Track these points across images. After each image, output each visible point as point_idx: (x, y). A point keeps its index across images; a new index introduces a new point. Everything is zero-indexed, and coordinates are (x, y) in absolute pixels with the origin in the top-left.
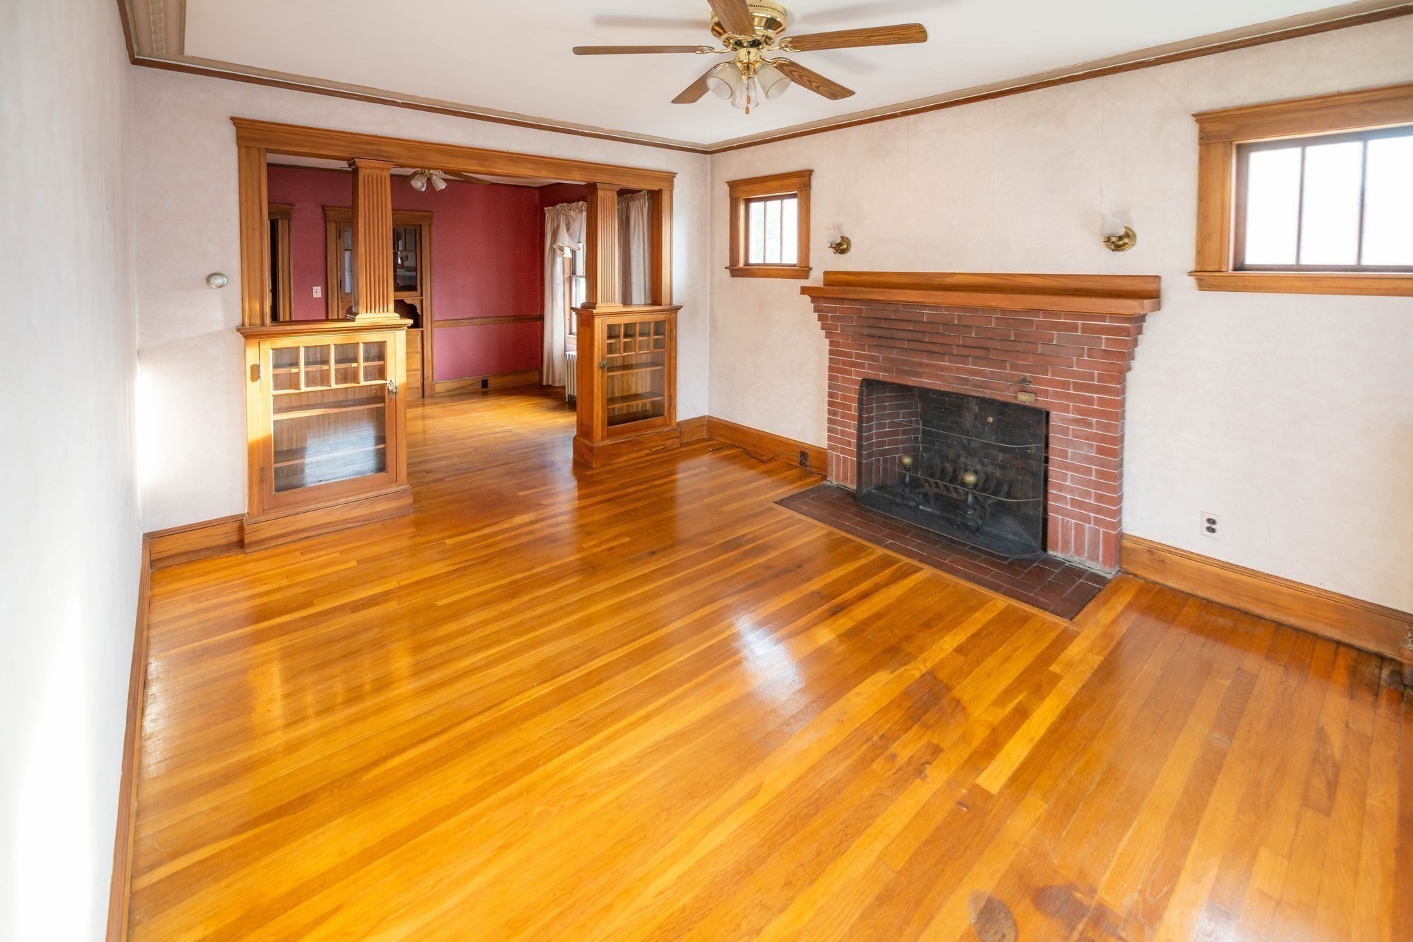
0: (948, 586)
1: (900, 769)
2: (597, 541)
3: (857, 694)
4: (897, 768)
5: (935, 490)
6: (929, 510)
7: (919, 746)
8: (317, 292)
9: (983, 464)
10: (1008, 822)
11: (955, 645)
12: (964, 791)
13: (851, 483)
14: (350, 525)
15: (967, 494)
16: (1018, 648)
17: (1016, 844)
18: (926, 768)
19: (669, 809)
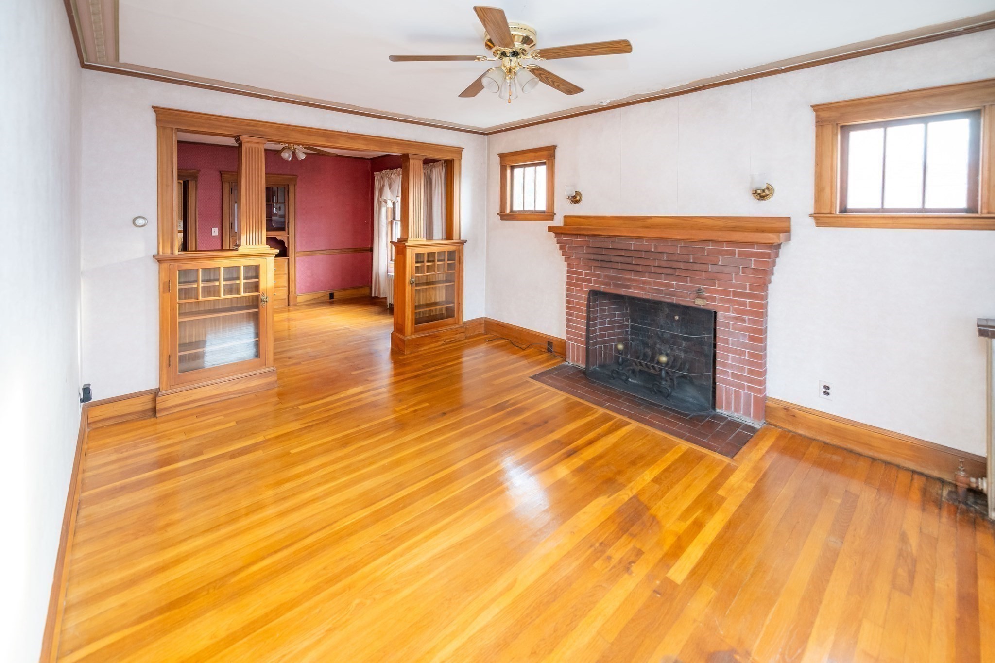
0: (648, 435)
1: (614, 567)
2: (405, 406)
3: (584, 513)
4: (611, 566)
5: (640, 367)
6: (635, 382)
7: (627, 550)
8: (215, 232)
9: (672, 350)
10: (689, 604)
11: (652, 477)
12: (658, 582)
13: (582, 364)
14: (232, 396)
15: (661, 370)
16: (696, 478)
17: (695, 621)
18: (632, 566)
19: (451, 599)
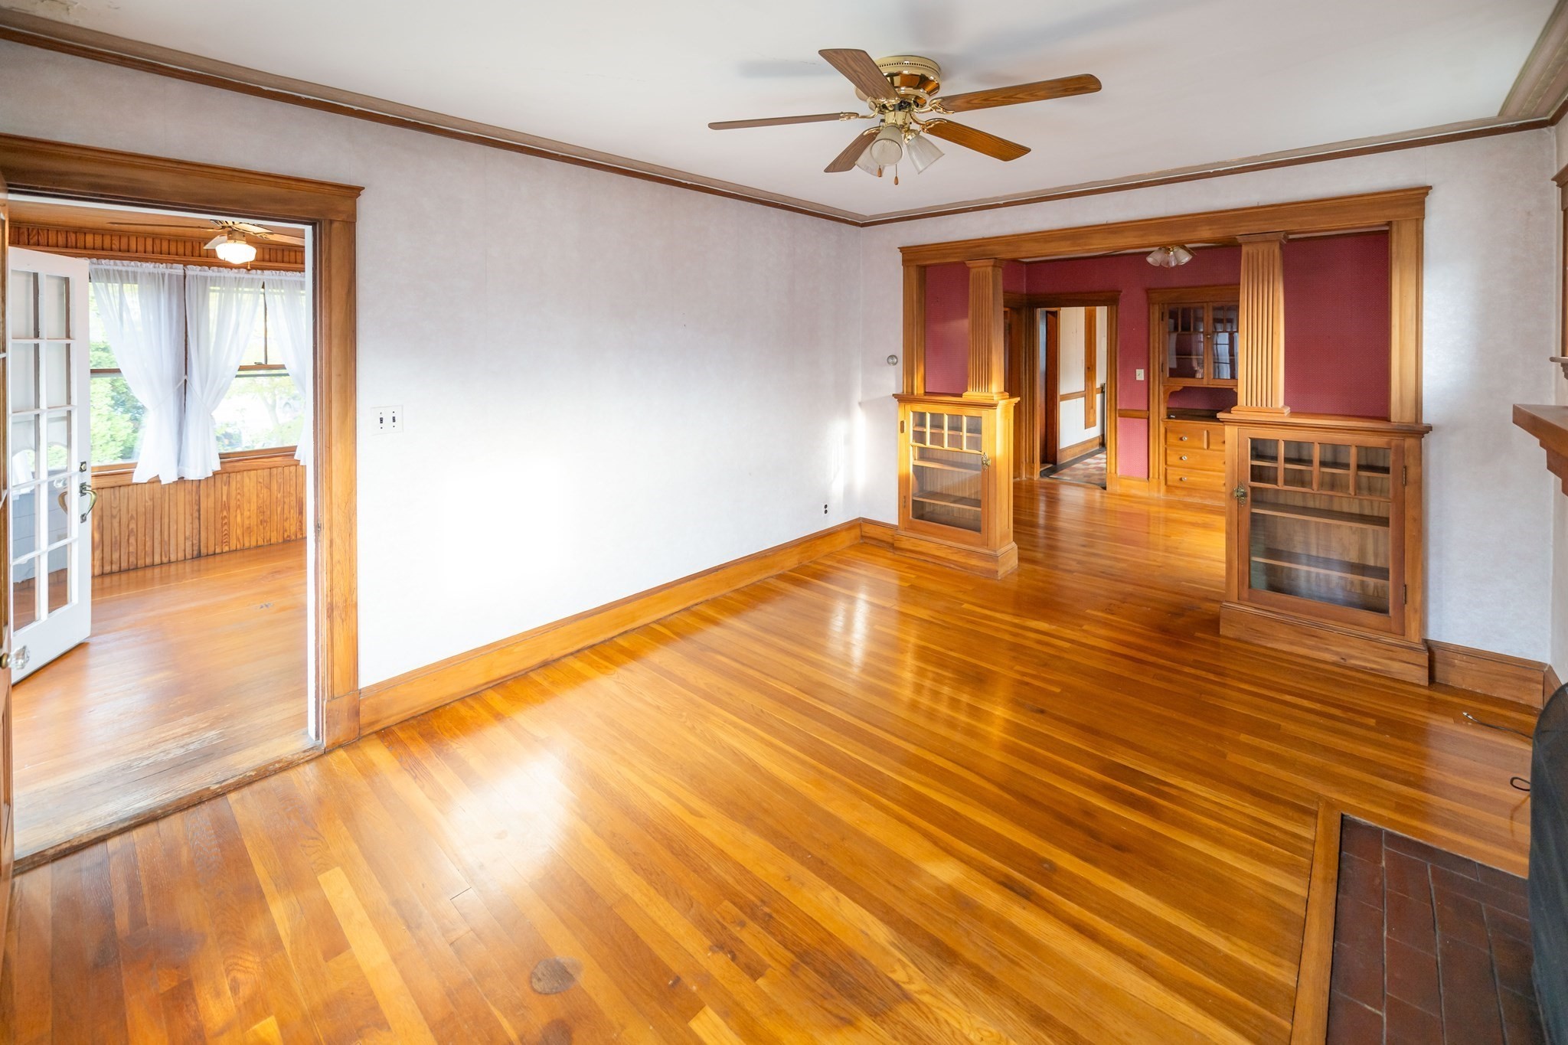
1: (724, 928)
3: (837, 898)
4: (725, 924)
7: (761, 954)
8: (1140, 374)
12: (694, 988)
14: (952, 566)
17: (623, 1027)
18: (726, 954)
